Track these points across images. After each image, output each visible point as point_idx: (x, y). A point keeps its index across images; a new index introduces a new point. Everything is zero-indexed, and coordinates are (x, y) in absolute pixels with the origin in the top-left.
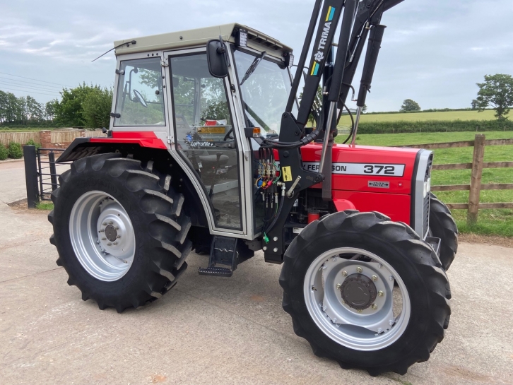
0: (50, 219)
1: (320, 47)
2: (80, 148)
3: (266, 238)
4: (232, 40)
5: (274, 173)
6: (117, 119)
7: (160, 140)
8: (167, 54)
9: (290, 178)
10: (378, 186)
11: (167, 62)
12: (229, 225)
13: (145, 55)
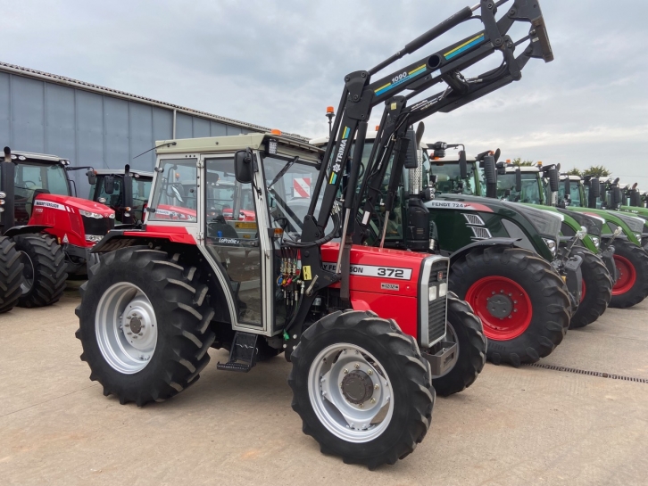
0: (77, 312)
1: (337, 160)
2: (113, 240)
3: (286, 336)
4: (263, 148)
5: (294, 272)
6: (152, 214)
7: (191, 236)
8: (203, 157)
9: (309, 278)
10: (390, 289)
11: (202, 164)
12: (252, 321)
13: (183, 156)
